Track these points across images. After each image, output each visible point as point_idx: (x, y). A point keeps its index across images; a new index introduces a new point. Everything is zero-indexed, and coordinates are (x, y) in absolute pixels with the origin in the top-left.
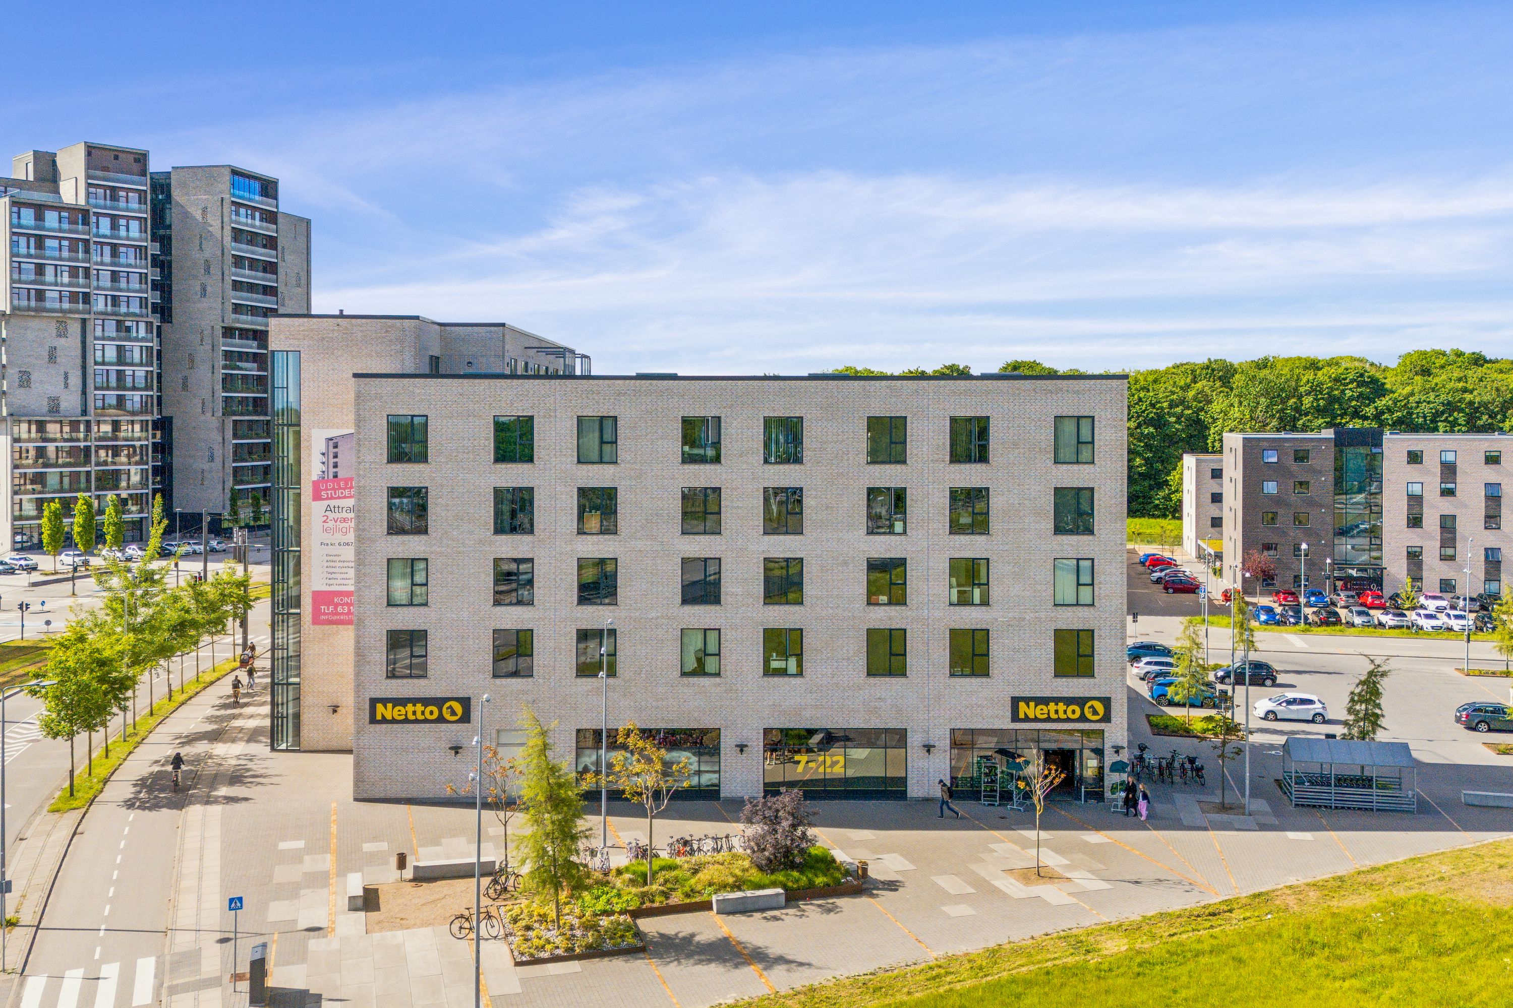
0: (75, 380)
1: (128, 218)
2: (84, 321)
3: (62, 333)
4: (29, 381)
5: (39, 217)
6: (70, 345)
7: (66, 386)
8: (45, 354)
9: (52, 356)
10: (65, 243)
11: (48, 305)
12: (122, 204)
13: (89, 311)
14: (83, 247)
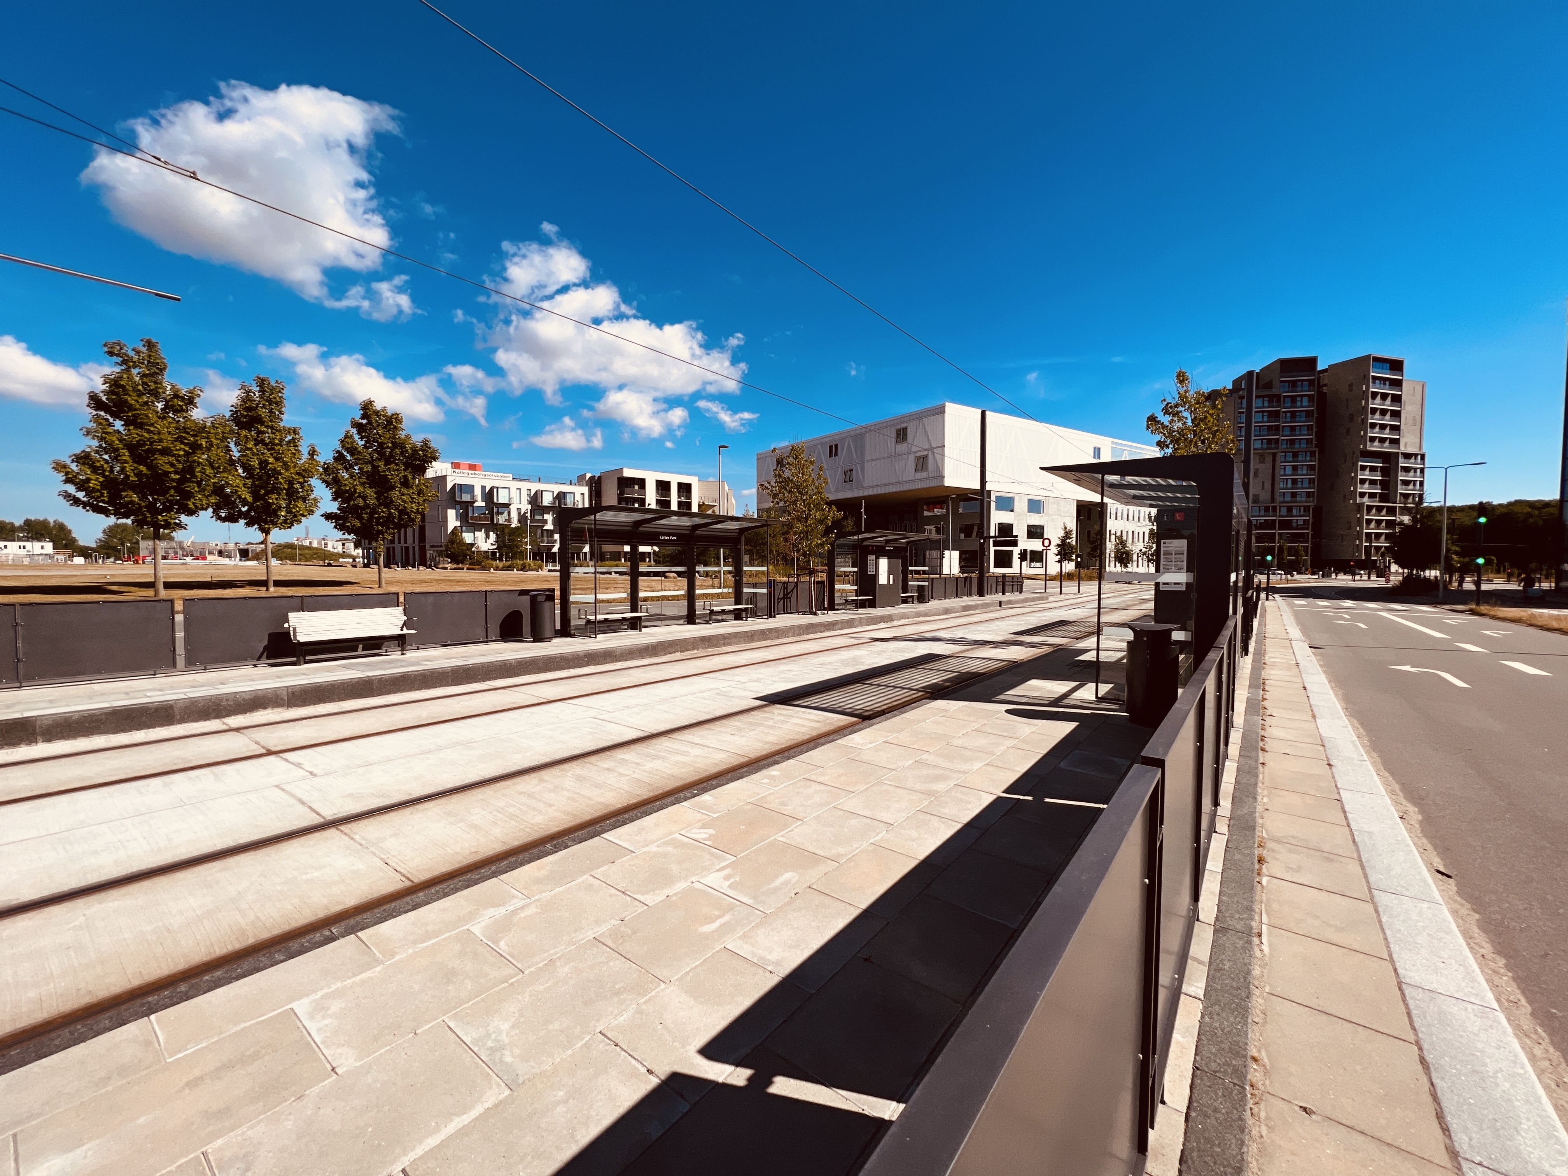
0: (1268, 486)
1: (1302, 396)
2: (1274, 454)
6: (1266, 467)
7: (1263, 488)
10: (1266, 414)
12: (1299, 389)
13: (1278, 449)
14: (1274, 415)
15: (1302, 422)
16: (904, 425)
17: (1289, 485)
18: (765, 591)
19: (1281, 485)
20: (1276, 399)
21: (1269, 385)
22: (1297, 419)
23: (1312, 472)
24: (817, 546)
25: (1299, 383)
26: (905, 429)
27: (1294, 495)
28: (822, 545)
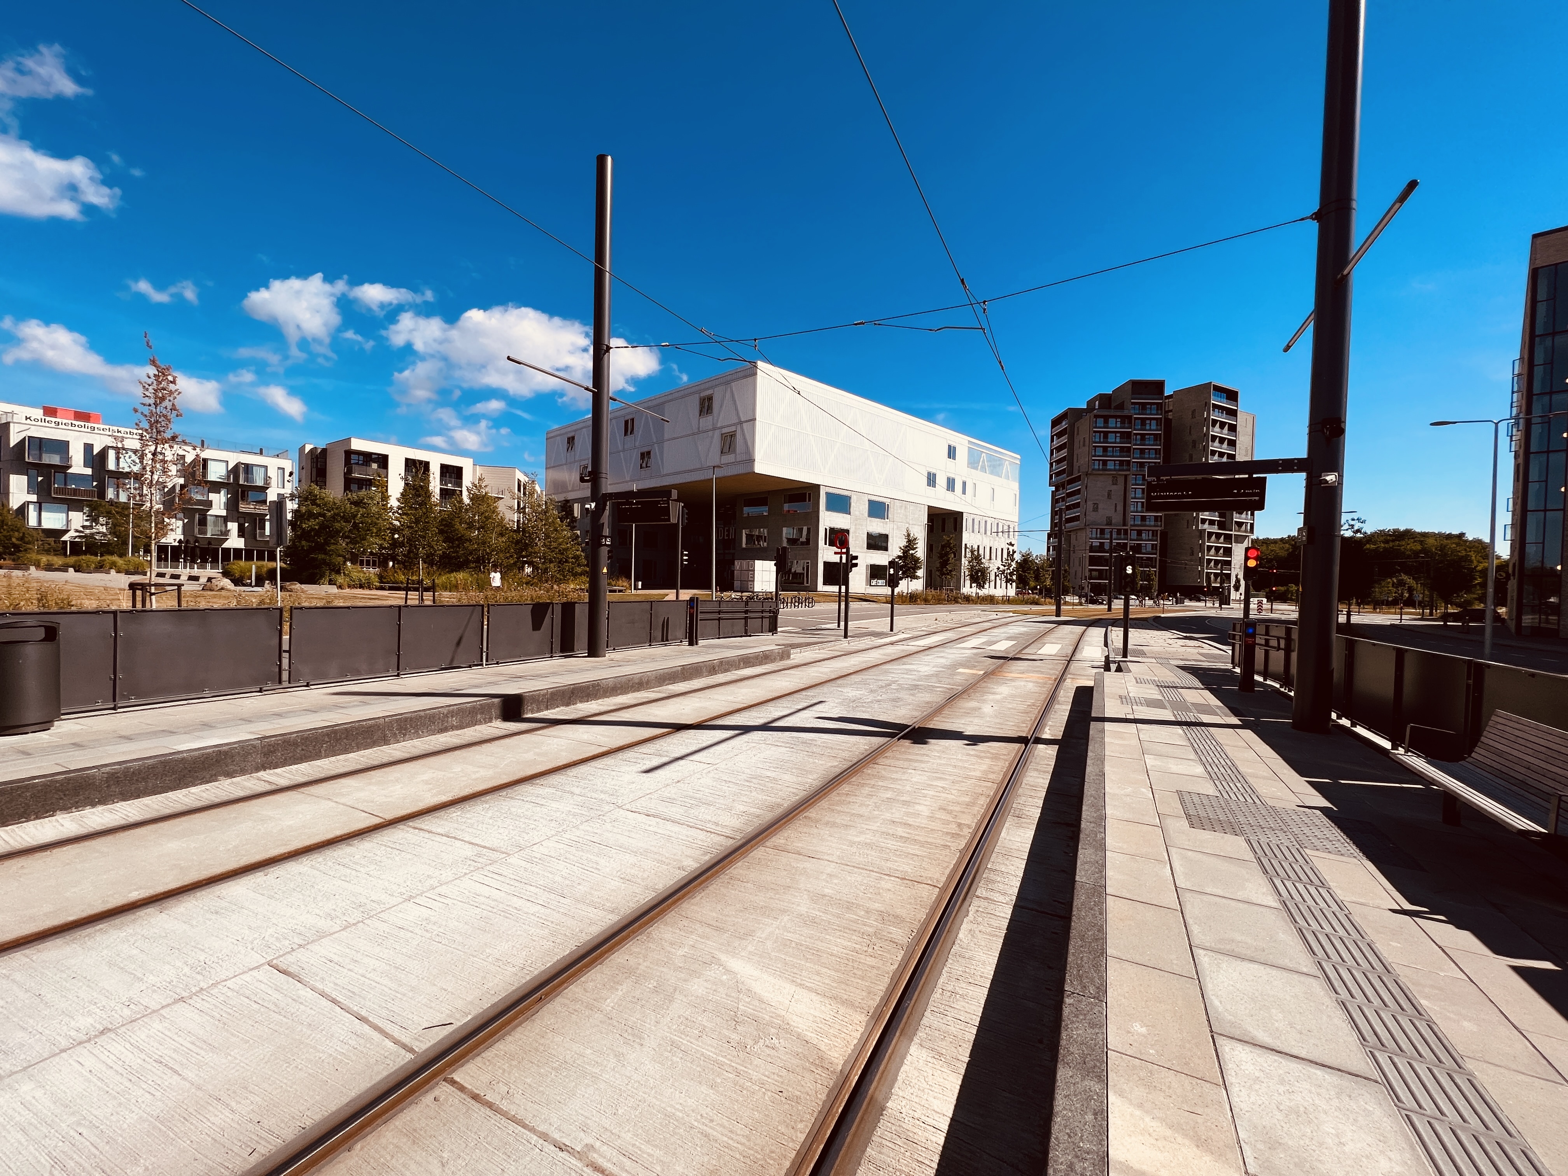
0: (1120, 508)
1: (1151, 419)
3: (1115, 483)
4: (1097, 508)
6: (1118, 489)
7: (1116, 510)
8: (1106, 494)
9: (1109, 495)
10: (1118, 435)
11: (1108, 468)
12: (1148, 412)
13: (1129, 470)
14: (1126, 436)
15: (1150, 445)
16: (708, 392)
19: (1132, 509)
20: (1127, 420)
21: (1121, 406)
22: (1147, 442)
25: (1148, 406)
26: (710, 399)
27: (1143, 518)
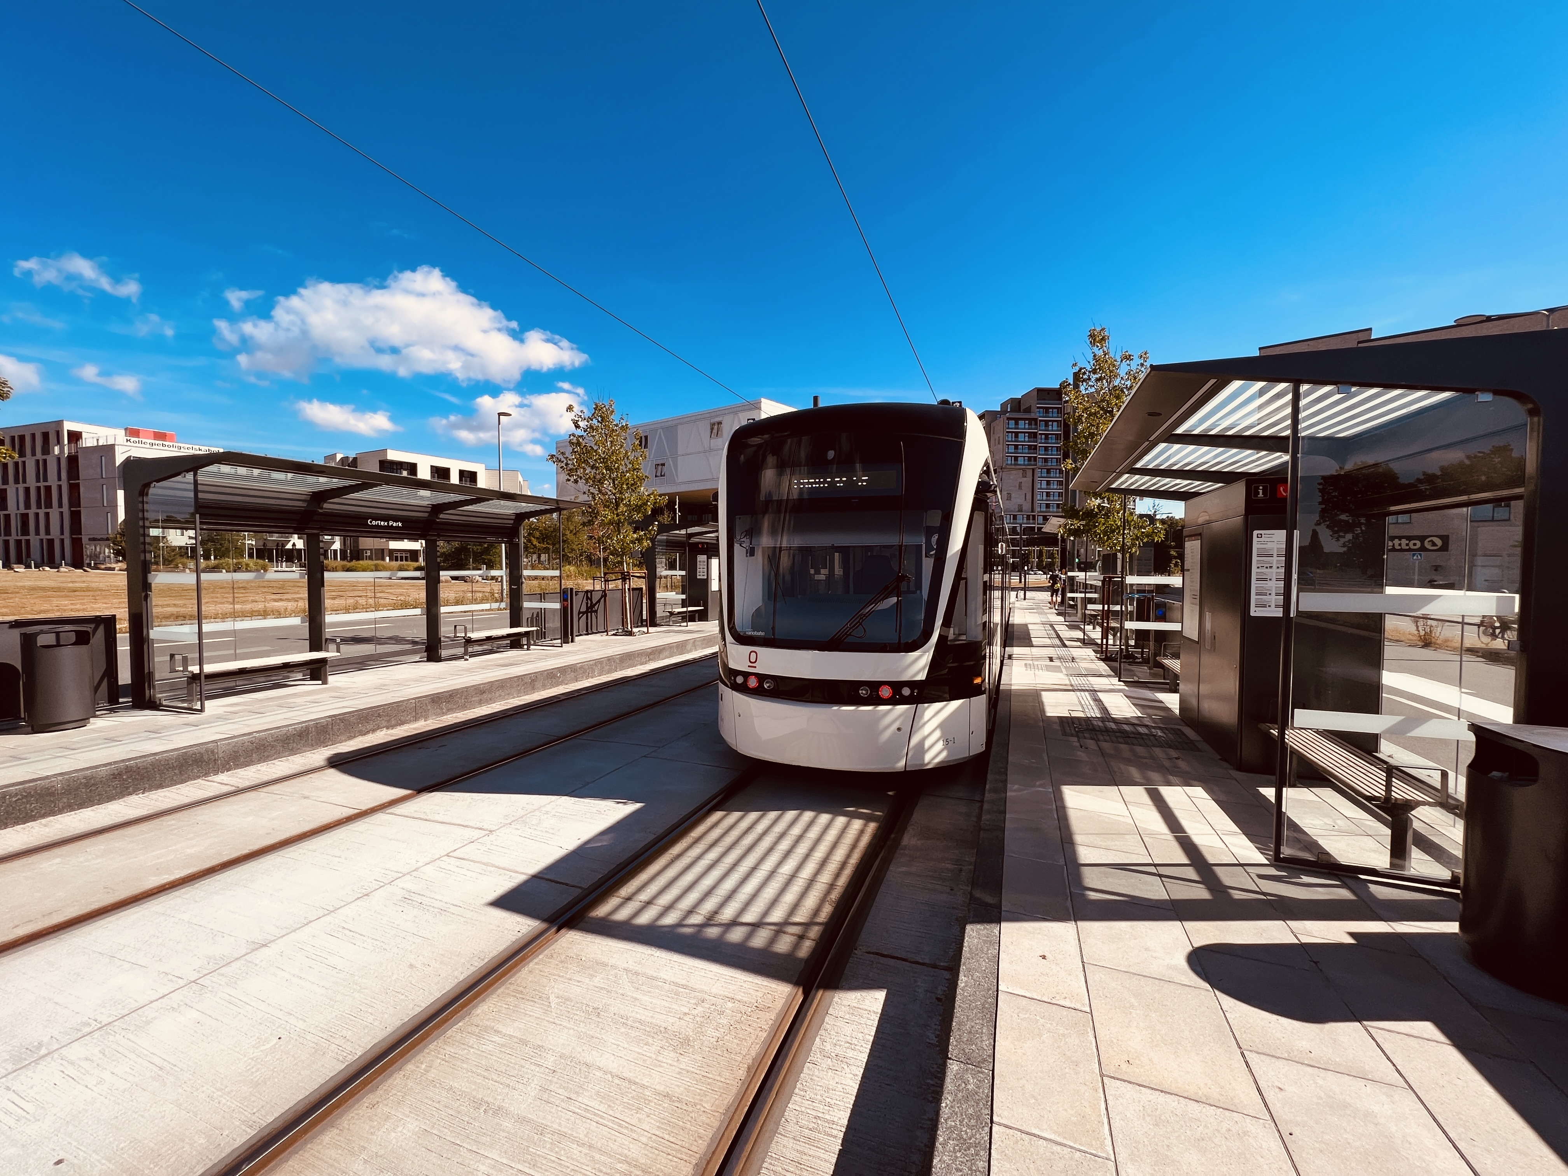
0: (1029, 497)
1: (1053, 421)
2: (1033, 470)
3: (1024, 476)
5: (1017, 424)
6: (1027, 481)
7: (1025, 499)
8: (1018, 485)
9: (1020, 487)
10: (1027, 434)
11: (1019, 463)
12: (1051, 415)
13: (1036, 465)
14: (1034, 436)
15: (1053, 443)
16: (718, 419)
17: (1045, 498)
18: (557, 606)
19: (1039, 498)
20: (1033, 421)
21: (1028, 410)
22: (1050, 441)
23: (1061, 487)
24: (633, 542)
25: (1051, 410)
27: (1048, 506)
28: (640, 540)
